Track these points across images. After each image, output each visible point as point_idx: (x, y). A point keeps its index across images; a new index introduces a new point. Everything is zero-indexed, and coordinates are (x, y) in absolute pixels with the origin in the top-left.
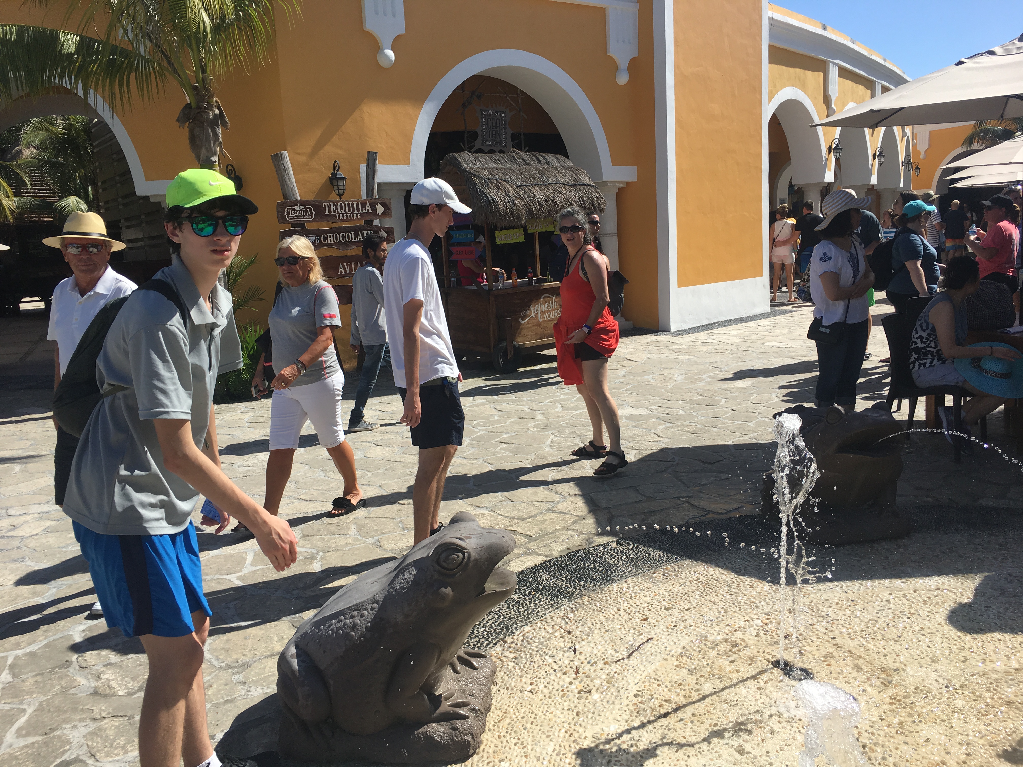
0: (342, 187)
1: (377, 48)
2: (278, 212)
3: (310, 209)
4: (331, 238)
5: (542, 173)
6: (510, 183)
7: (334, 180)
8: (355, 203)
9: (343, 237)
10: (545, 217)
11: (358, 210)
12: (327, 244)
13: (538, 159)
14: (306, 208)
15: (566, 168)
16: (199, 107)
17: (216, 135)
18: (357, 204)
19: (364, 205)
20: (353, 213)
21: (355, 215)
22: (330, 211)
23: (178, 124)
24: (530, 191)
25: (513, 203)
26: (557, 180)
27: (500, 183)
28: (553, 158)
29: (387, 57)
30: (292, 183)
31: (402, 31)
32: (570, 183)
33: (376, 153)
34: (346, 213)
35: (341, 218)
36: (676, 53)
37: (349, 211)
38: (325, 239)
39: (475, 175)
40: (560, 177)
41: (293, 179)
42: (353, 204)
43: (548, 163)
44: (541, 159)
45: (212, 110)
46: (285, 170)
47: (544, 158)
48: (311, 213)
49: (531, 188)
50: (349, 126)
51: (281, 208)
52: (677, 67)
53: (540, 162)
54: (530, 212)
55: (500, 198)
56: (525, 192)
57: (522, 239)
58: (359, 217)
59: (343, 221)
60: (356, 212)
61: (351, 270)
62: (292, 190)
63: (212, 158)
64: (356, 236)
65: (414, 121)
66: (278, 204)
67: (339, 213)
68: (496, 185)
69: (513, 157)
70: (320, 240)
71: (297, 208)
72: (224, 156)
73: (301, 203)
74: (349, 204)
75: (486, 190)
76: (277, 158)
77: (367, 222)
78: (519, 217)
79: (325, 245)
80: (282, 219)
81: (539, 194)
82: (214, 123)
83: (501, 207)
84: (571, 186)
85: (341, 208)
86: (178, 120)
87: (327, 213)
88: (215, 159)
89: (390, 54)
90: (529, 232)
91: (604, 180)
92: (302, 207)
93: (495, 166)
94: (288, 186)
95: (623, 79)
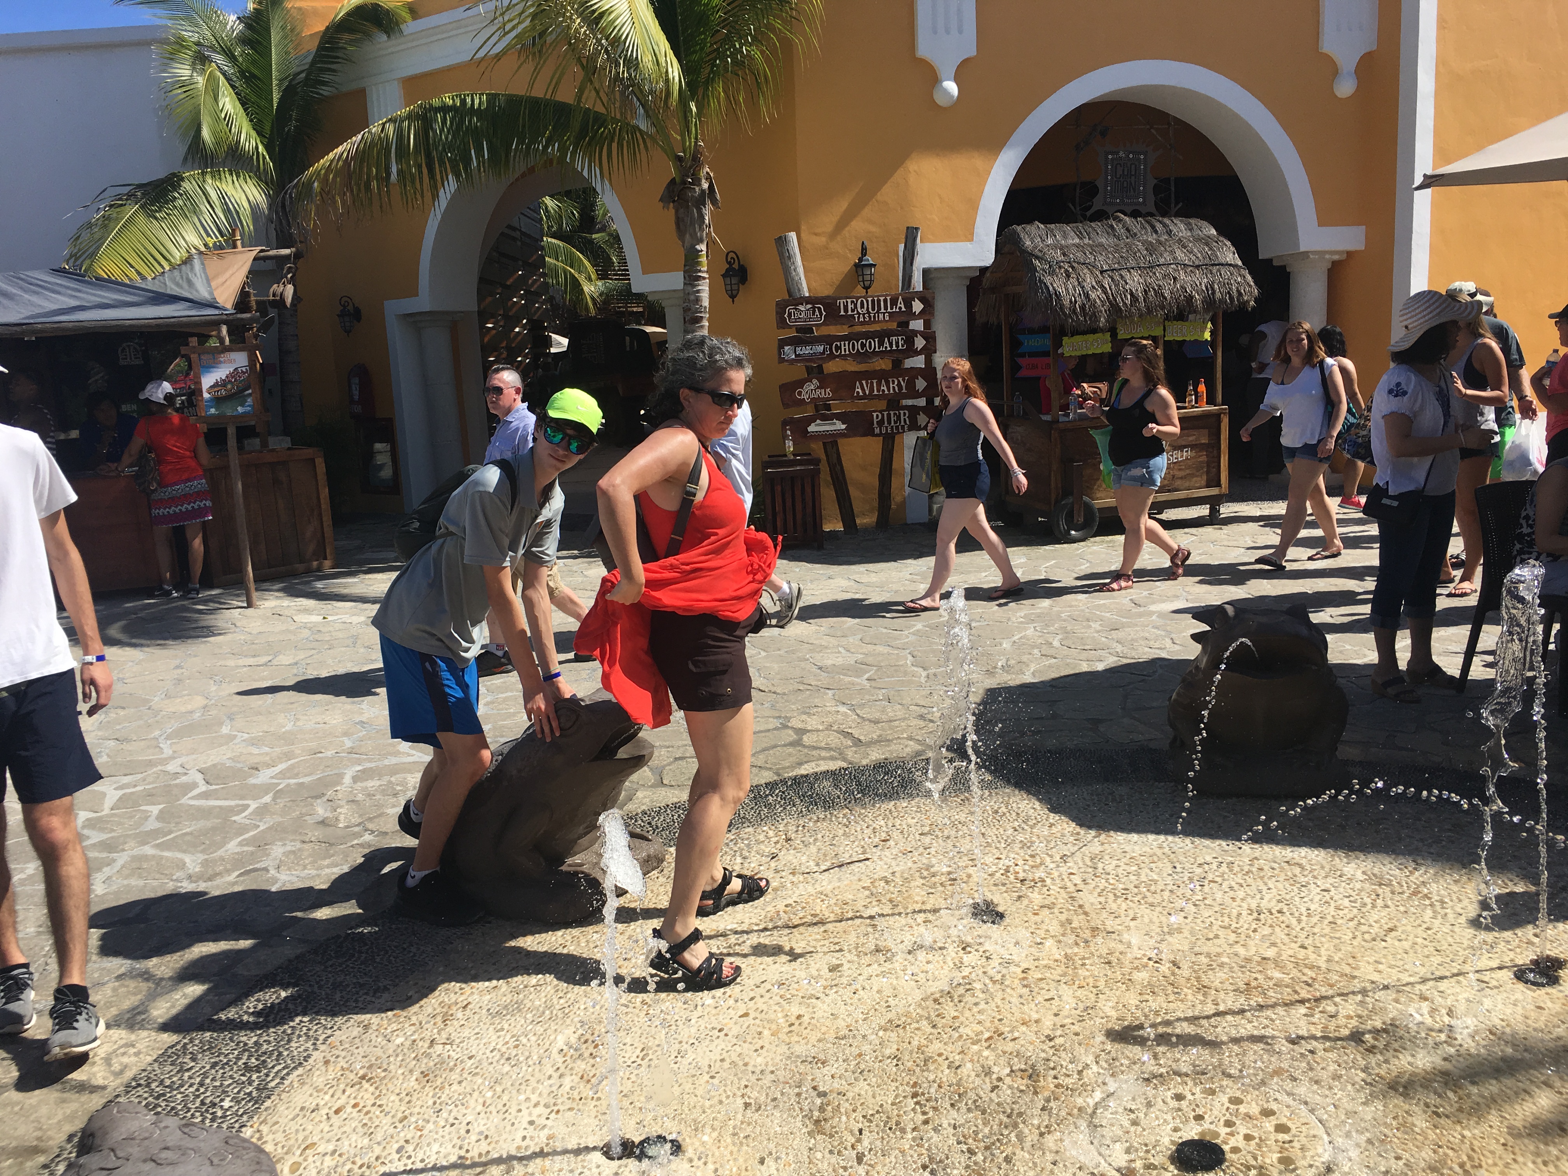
0: (868, 278)
1: (933, 79)
2: (777, 313)
3: (819, 309)
4: (845, 348)
5: (1151, 249)
6: (1091, 267)
7: (860, 267)
8: (882, 299)
9: (863, 345)
10: (1141, 316)
11: (886, 308)
12: (840, 356)
13: (1153, 227)
14: (814, 308)
15: (1198, 239)
16: (684, 182)
17: (702, 217)
18: (885, 301)
19: (894, 302)
20: (878, 312)
21: (881, 316)
22: (846, 310)
23: (661, 204)
24: (1122, 277)
25: (1087, 296)
26: (1175, 258)
27: (1073, 268)
28: (1182, 226)
29: (946, 92)
30: (798, 274)
31: (972, 52)
32: (1197, 263)
33: (917, 229)
34: (869, 313)
35: (862, 319)
36: (1441, 40)
37: (873, 309)
38: (838, 348)
39: (1037, 258)
40: (1180, 255)
41: (801, 270)
42: (879, 301)
43: (1169, 233)
44: (1159, 227)
45: (700, 185)
46: (789, 257)
47: (1165, 225)
48: (821, 314)
49: (1123, 273)
50: (887, 193)
51: (781, 307)
52: (1441, 62)
53: (1156, 232)
54: (1114, 308)
55: (1067, 289)
56: (1113, 279)
57: (1107, 348)
58: (887, 318)
59: (863, 323)
60: (883, 310)
61: (872, 390)
62: (799, 283)
63: (698, 247)
64: (881, 343)
65: (983, 177)
66: (778, 304)
67: (858, 313)
68: (1066, 271)
69: (1112, 227)
70: (831, 349)
71: (801, 308)
72: (714, 242)
73: (808, 301)
74: (873, 301)
75: (1048, 280)
76: (782, 242)
77: (900, 324)
78: (1094, 316)
79: (838, 356)
80: (782, 323)
81: (1135, 282)
82: (700, 202)
83: (1066, 303)
84: (1198, 267)
85: (862, 306)
86: (661, 200)
87: (842, 313)
88: (703, 247)
89: (951, 87)
90: (1119, 337)
91: (1302, 249)
92: (809, 306)
93: (1077, 241)
94: (793, 279)
95: (1345, 88)
